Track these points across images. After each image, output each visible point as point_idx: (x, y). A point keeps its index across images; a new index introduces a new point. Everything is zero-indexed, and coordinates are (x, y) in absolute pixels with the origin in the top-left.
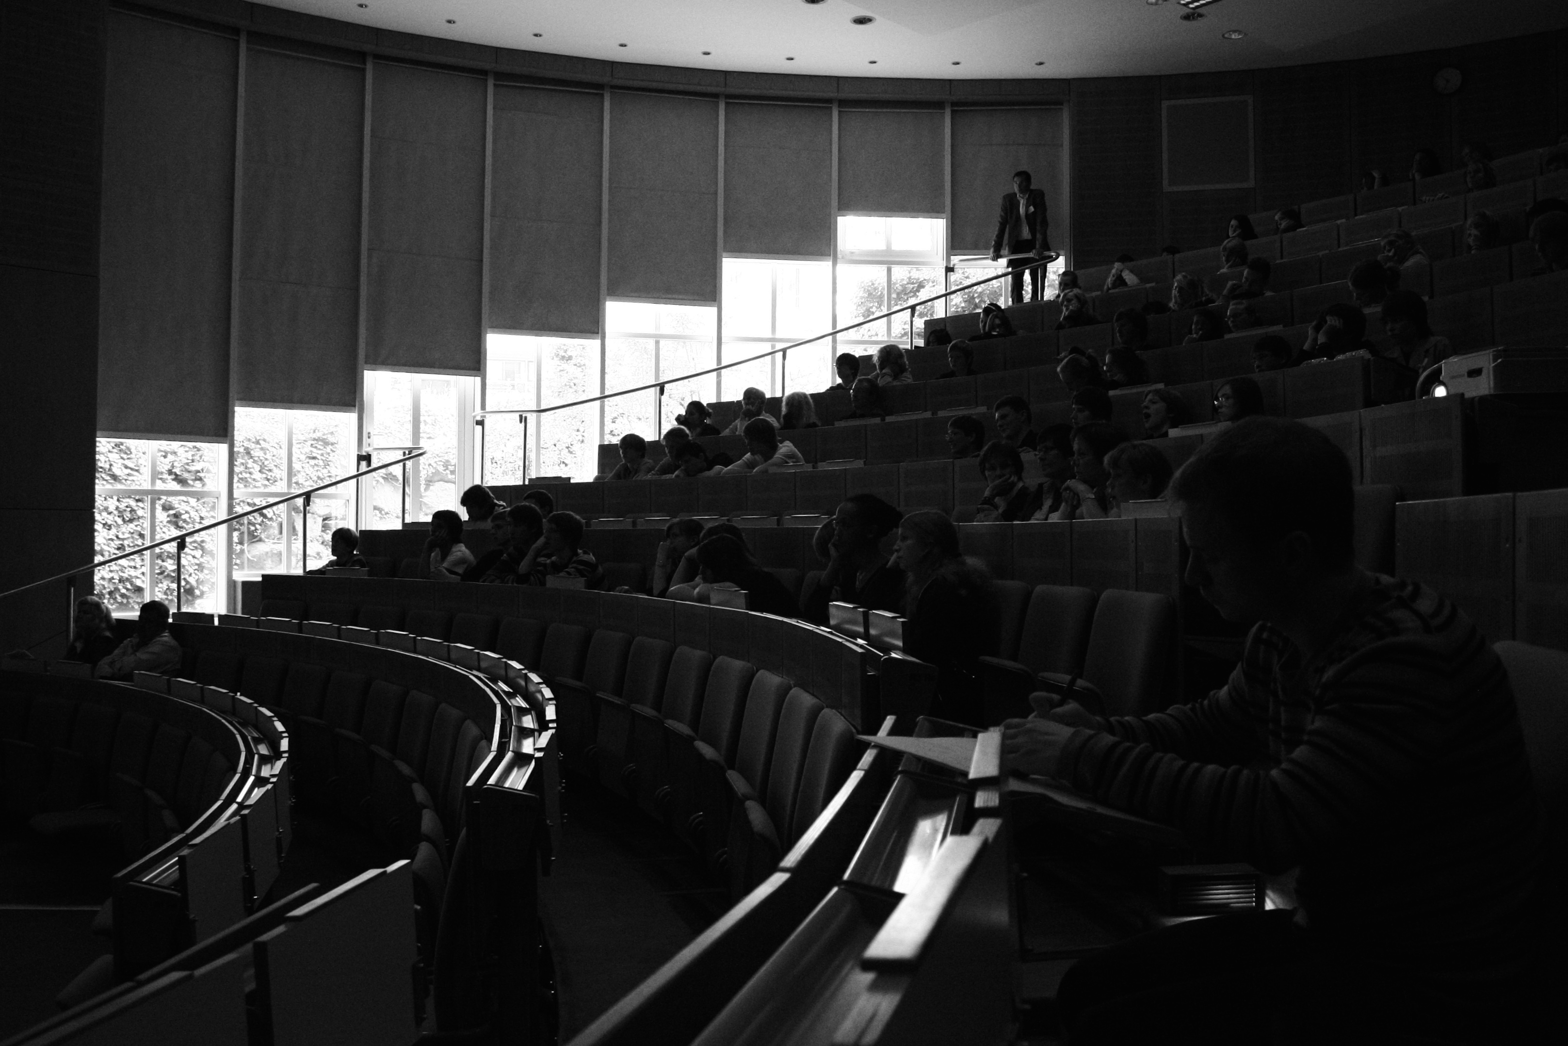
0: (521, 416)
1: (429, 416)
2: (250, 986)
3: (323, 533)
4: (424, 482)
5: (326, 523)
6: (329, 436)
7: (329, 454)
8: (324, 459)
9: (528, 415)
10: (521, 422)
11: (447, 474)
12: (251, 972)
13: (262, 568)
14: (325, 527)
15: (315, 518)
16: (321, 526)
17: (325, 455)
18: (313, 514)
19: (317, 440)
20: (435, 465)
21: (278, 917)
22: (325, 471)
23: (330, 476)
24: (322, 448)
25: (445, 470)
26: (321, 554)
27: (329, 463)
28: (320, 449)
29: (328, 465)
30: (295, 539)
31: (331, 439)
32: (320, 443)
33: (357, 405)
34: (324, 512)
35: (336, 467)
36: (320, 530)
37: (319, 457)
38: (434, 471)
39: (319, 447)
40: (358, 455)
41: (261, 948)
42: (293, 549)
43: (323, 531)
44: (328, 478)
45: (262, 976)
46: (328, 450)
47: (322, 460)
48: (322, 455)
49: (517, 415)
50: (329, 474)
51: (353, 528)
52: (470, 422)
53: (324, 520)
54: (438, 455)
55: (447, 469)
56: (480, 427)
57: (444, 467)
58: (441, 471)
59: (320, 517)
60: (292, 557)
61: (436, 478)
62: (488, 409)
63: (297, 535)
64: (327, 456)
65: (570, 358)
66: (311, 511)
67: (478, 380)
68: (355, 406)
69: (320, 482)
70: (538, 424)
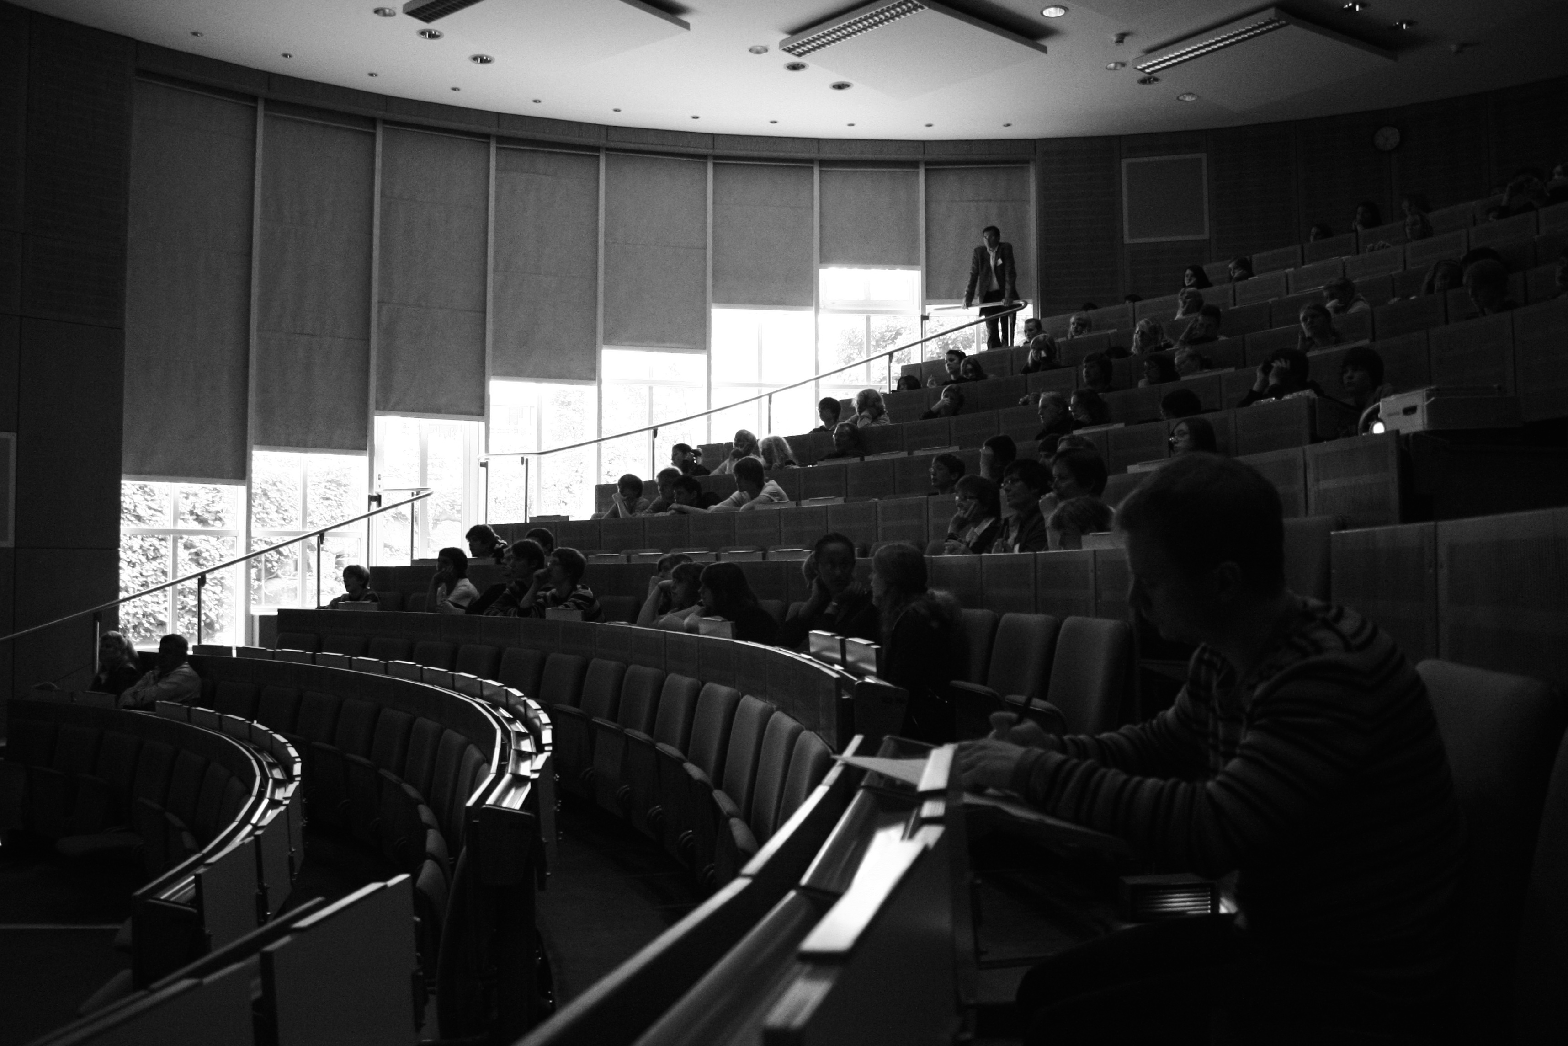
0: (522, 459)
1: (436, 458)
2: (257, 994)
3: (336, 570)
4: (432, 521)
5: (339, 560)
6: (342, 478)
7: (341, 495)
8: (337, 499)
9: (529, 457)
10: (523, 463)
11: (453, 514)
12: (257, 981)
13: (278, 603)
14: (338, 564)
15: (328, 556)
16: (334, 563)
17: (338, 496)
18: (327, 551)
19: (330, 482)
20: (442, 505)
21: (284, 929)
22: (338, 511)
23: (342, 516)
24: (335, 489)
25: (451, 510)
26: (334, 590)
27: (342, 503)
28: (333, 490)
29: (341, 505)
30: (310, 576)
31: (344, 482)
32: (334, 484)
33: (368, 449)
34: (337, 550)
35: (349, 507)
36: (334, 567)
37: (332, 497)
38: (441, 511)
39: (332, 488)
40: (369, 496)
41: (267, 958)
42: (308, 584)
43: (336, 568)
44: (340, 518)
45: (268, 986)
46: (342, 492)
47: (336, 500)
48: (336, 496)
49: (519, 458)
50: (342, 514)
51: (364, 565)
52: (475, 464)
53: (337, 557)
54: (444, 495)
55: (454, 509)
56: (484, 469)
57: (451, 506)
58: (448, 510)
59: (333, 554)
60: (307, 592)
61: (443, 517)
62: (491, 451)
63: (311, 571)
64: (340, 497)
65: (569, 403)
66: (325, 549)
67: (482, 424)
68: (366, 449)
69: (334, 521)
70: (539, 465)
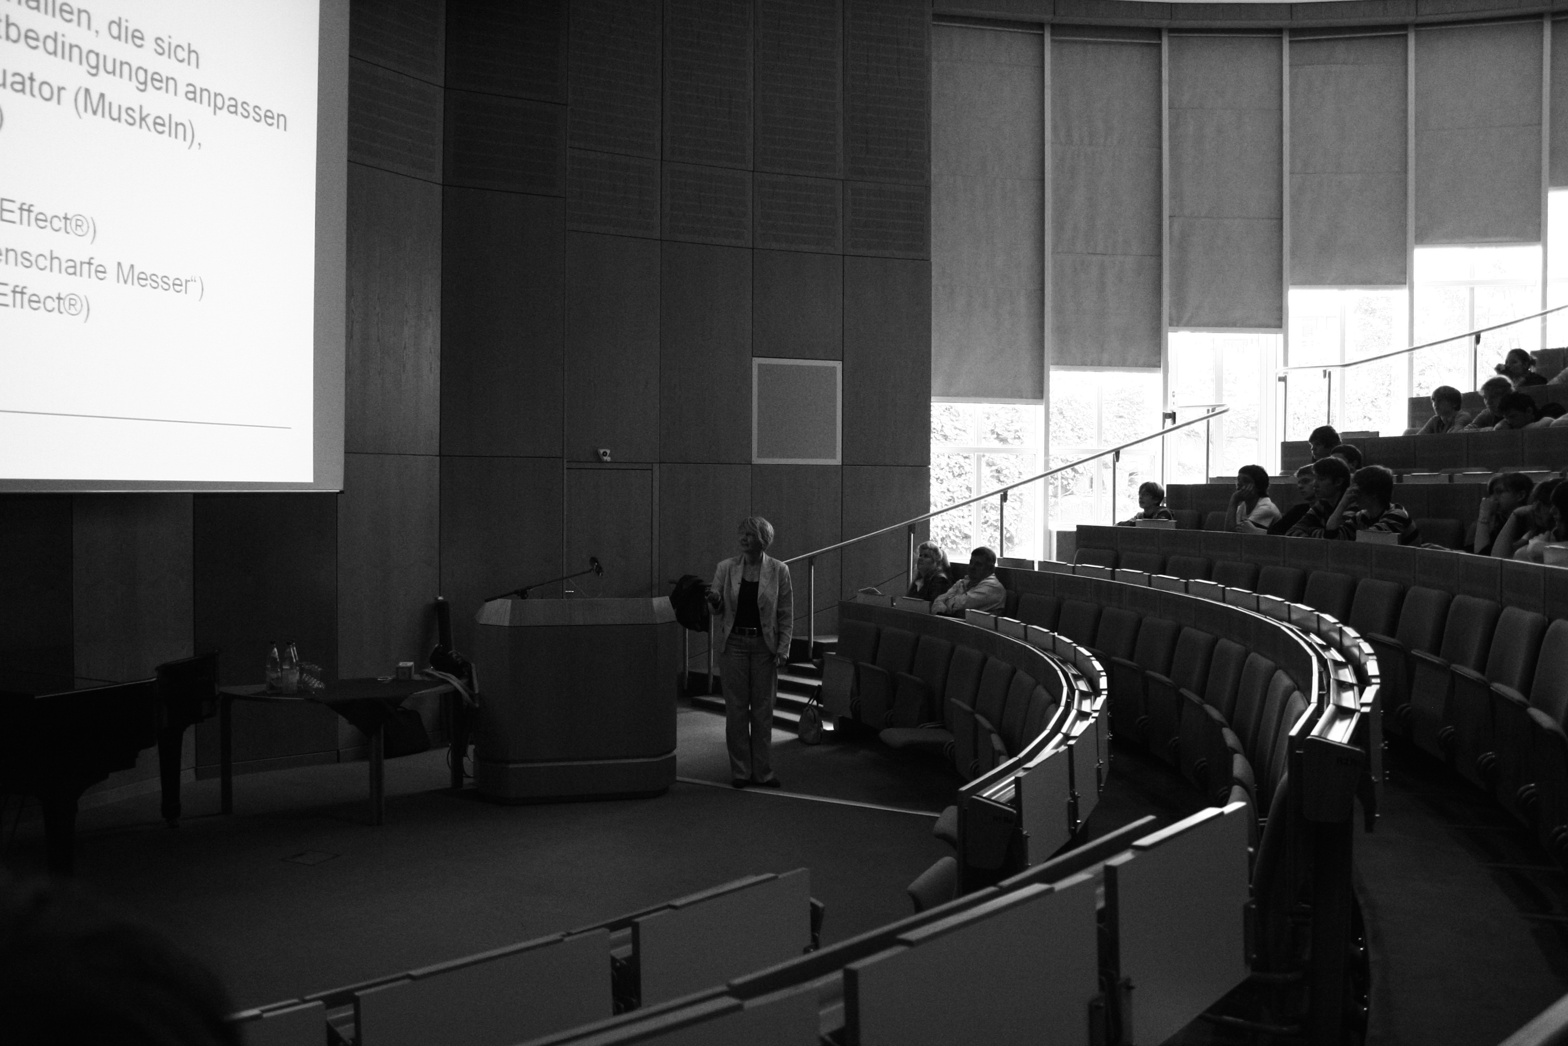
0: (1325, 371)
1: (1233, 375)
2: (1101, 904)
3: (1129, 487)
4: (1226, 438)
10: (1325, 376)
11: (1249, 430)
12: (1101, 890)
13: (1077, 519)
16: (1127, 481)
19: (1123, 400)
20: (1237, 422)
22: (1132, 429)
23: (1135, 434)
25: (1247, 426)
27: (1135, 421)
29: (1134, 423)
30: (1104, 493)
33: (1162, 366)
35: (1143, 425)
37: (1125, 415)
38: (1236, 427)
40: (1164, 413)
41: (1111, 871)
42: (1101, 501)
44: (1134, 436)
45: (1111, 895)
47: (1128, 418)
49: (1321, 370)
50: (1135, 432)
51: (1159, 482)
52: (1273, 379)
54: (1238, 412)
57: (1246, 423)
58: (1243, 426)
60: (1100, 509)
61: (1238, 434)
62: (1291, 364)
63: (1107, 489)
65: (1374, 310)
67: (1280, 337)
68: (1160, 366)
70: (1343, 379)
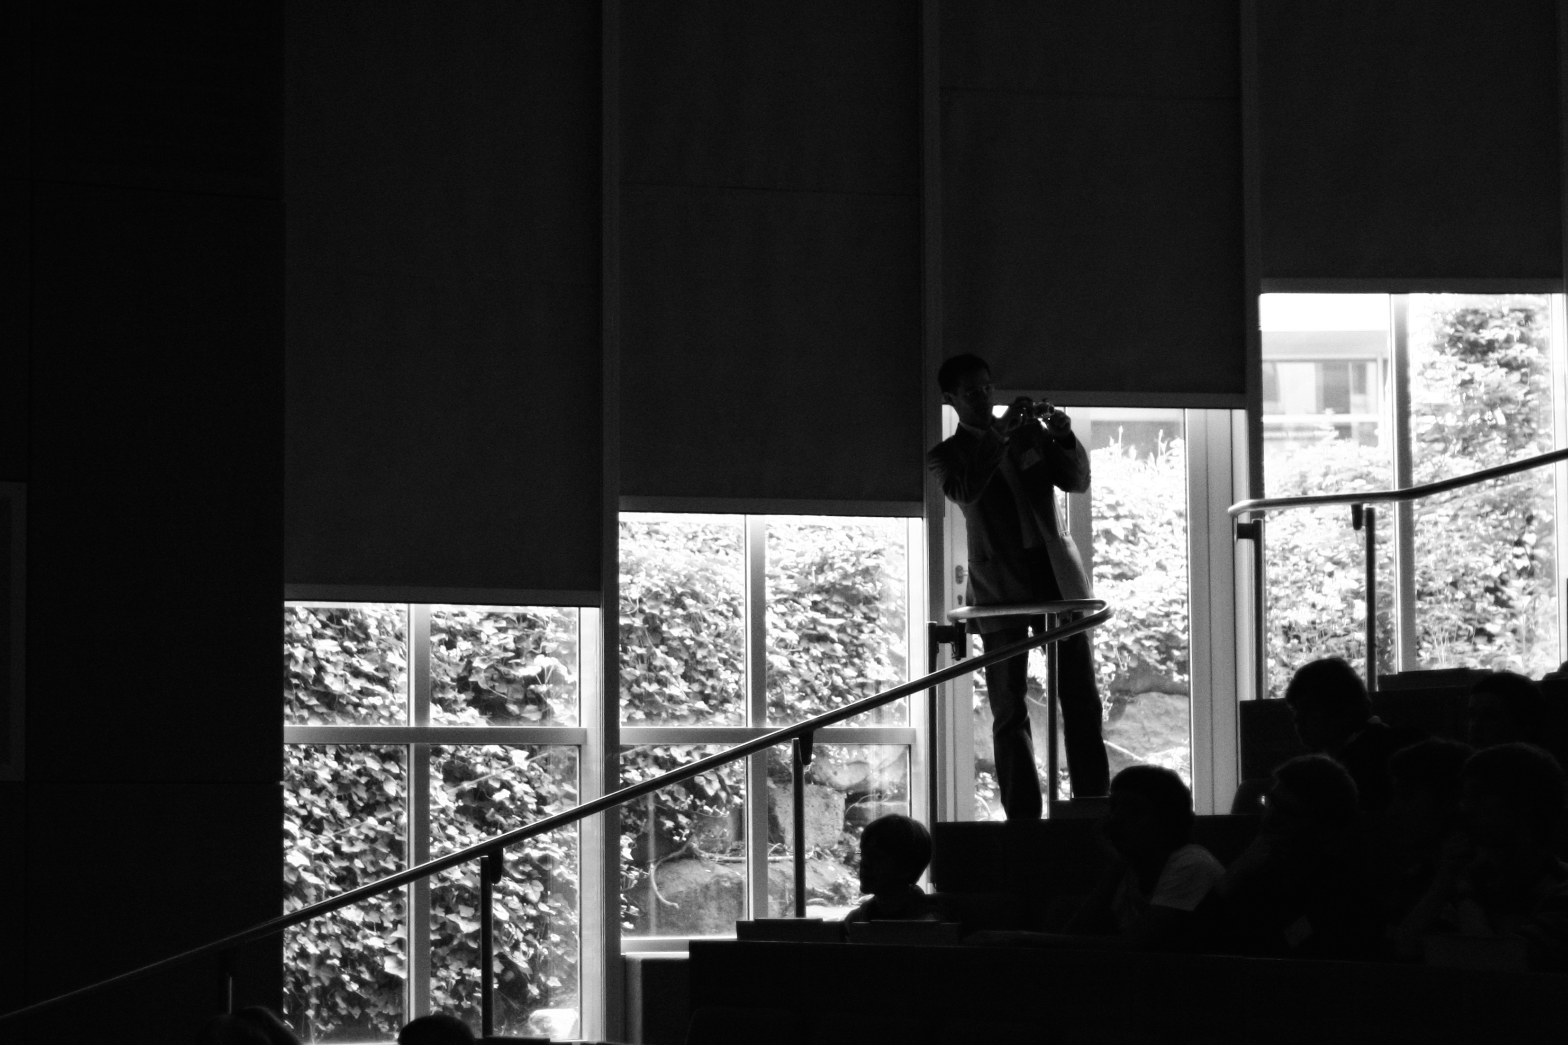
0: (1357, 511)
1: (1118, 518)
3: (848, 835)
4: (1109, 694)
5: (855, 809)
6: (859, 579)
7: (858, 627)
8: (847, 639)
9: (1378, 508)
10: (1357, 525)
11: (1169, 672)
13: (694, 928)
14: (852, 817)
15: (826, 796)
16: (841, 815)
17: (849, 630)
18: (822, 784)
19: (827, 591)
20: (1135, 649)
22: (850, 672)
23: (862, 686)
24: (840, 611)
25: (1163, 662)
26: (844, 890)
27: (860, 650)
28: (835, 615)
29: (859, 656)
30: (776, 852)
31: (867, 588)
32: (836, 598)
33: (925, 499)
34: (846, 778)
35: (879, 661)
36: (841, 827)
37: (834, 635)
38: (1134, 665)
39: (833, 608)
40: (932, 627)
42: (770, 875)
43: (846, 829)
44: (858, 691)
46: (858, 618)
47: (841, 642)
48: (841, 629)
49: (1345, 510)
52: (1221, 532)
53: (850, 800)
54: (1142, 622)
55: (1170, 658)
56: (1246, 546)
57: (1160, 653)
58: (1151, 661)
59: (839, 790)
60: (770, 899)
61: (1140, 684)
63: (782, 841)
64: (855, 633)
65: (1490, 346)
66: (816, 777)
68: (920, 499)
69: (838, 700)
70: (1407, 530)
